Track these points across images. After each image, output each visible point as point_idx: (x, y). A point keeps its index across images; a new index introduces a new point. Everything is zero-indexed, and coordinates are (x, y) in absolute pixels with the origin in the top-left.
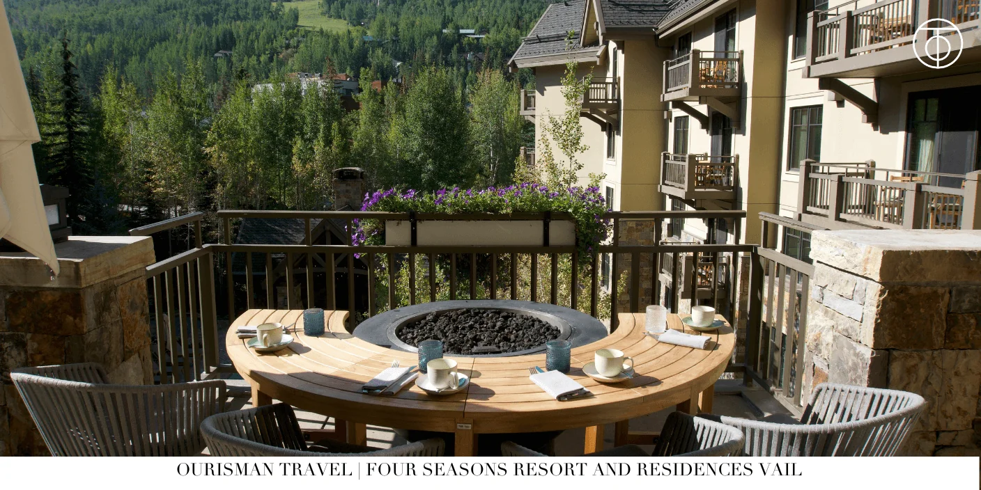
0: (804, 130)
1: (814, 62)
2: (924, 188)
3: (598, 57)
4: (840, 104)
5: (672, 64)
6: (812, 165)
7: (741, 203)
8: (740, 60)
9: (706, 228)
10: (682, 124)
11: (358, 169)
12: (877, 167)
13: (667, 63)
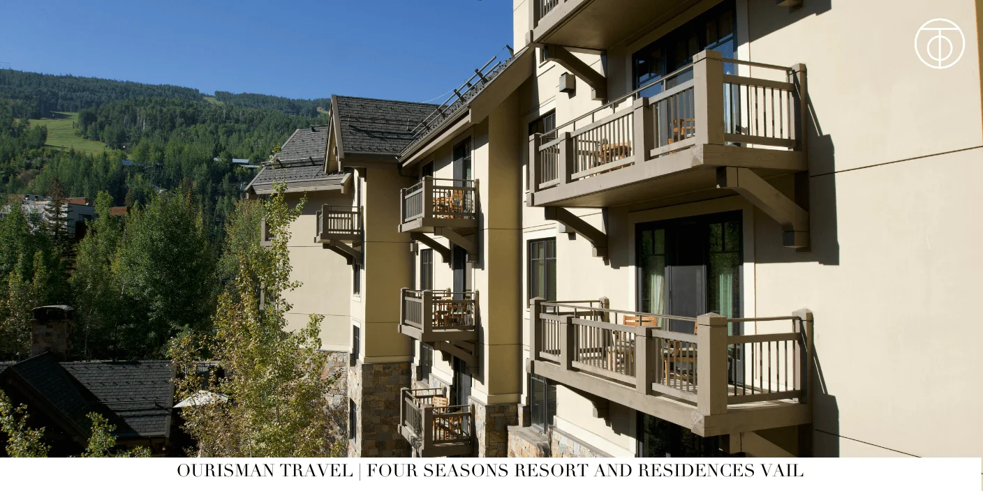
0: (541, 265)
1: (537, 189)
2: (655, 333)
3: (342, 185)
4: (572, 236)
5: (409, 192)
6: (542, 304)
7: (483, 344)
8: (476, 190)
9: (452, 372)
10: (427, 256)
11: (64, 307)
12: (611, 307)
13: (404, 191)
